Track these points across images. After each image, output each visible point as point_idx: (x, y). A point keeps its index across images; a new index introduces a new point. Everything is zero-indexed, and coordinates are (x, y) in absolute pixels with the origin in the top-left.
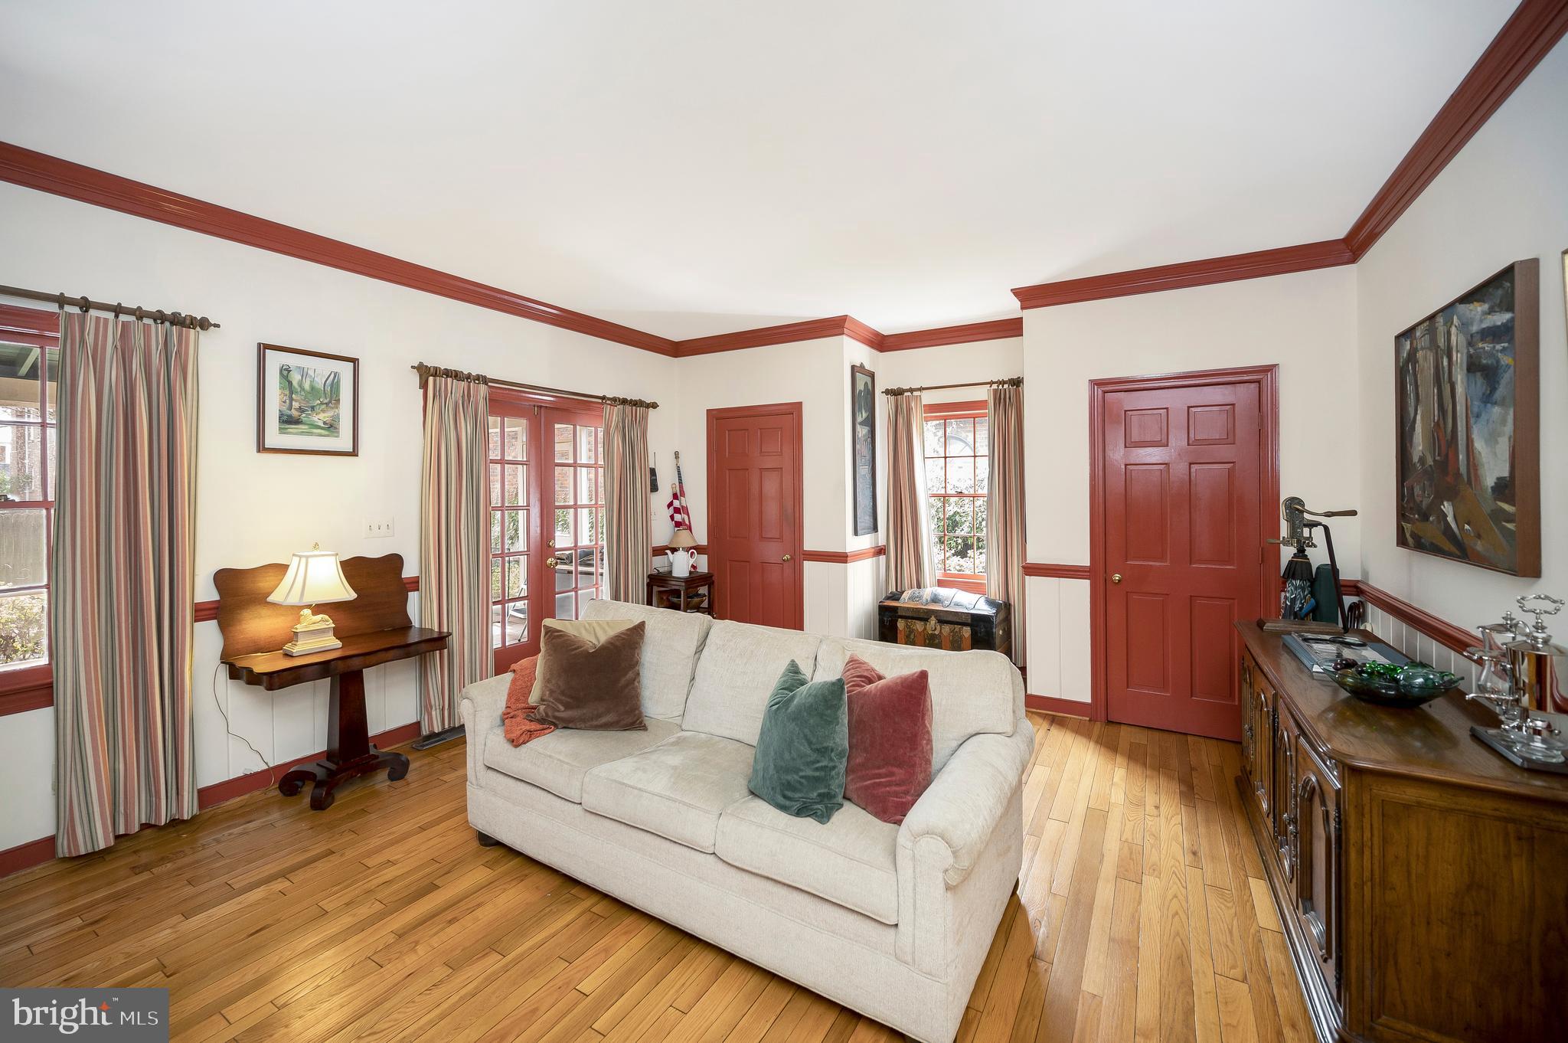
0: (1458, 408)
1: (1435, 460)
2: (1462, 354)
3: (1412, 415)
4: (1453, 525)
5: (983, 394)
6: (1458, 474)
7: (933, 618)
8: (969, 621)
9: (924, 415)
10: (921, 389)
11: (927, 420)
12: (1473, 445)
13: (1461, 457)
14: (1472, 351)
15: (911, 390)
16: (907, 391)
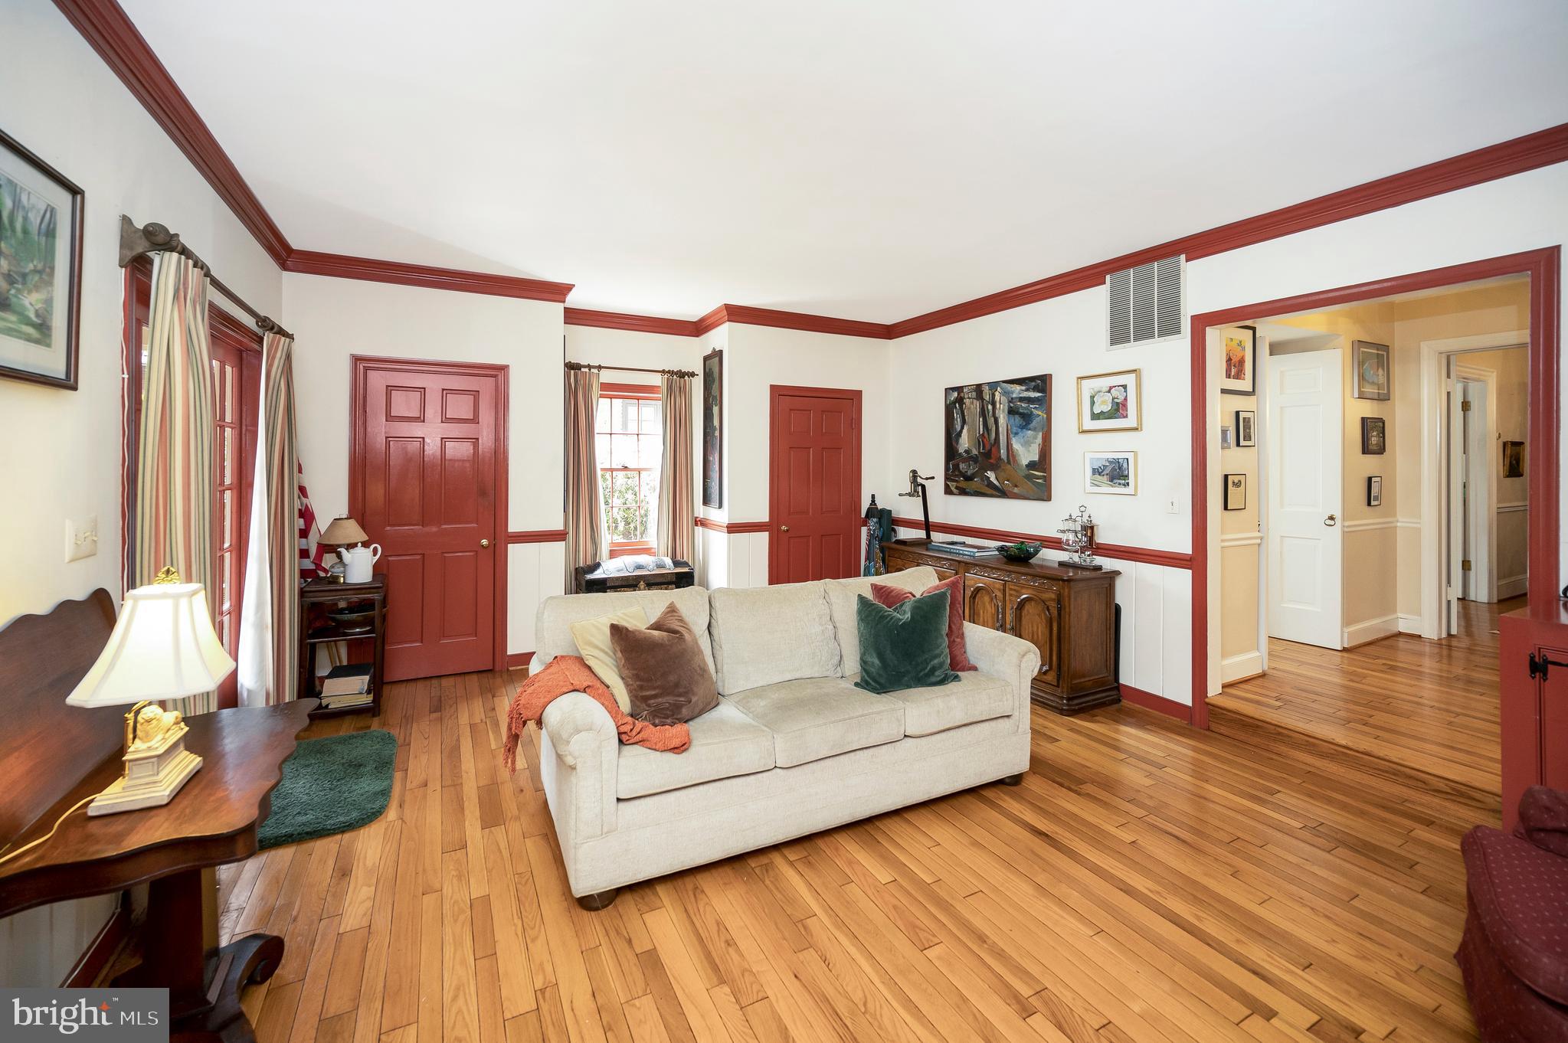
0: (1000, 429)
1: (979, 452)
2: (1004, 405)
3: (959, 429)
4: (996, 482)
5: (656, 380)
6: (1000, 458)
7: (642, 583)
8: (674, 580)
9: (600, 392)
10: (600, 367)
11: (602, 396)
12: (1012, 446)
13: (1002, 451)
14: (1012, 405)
15: (589, 367)
16: (585, 367)
